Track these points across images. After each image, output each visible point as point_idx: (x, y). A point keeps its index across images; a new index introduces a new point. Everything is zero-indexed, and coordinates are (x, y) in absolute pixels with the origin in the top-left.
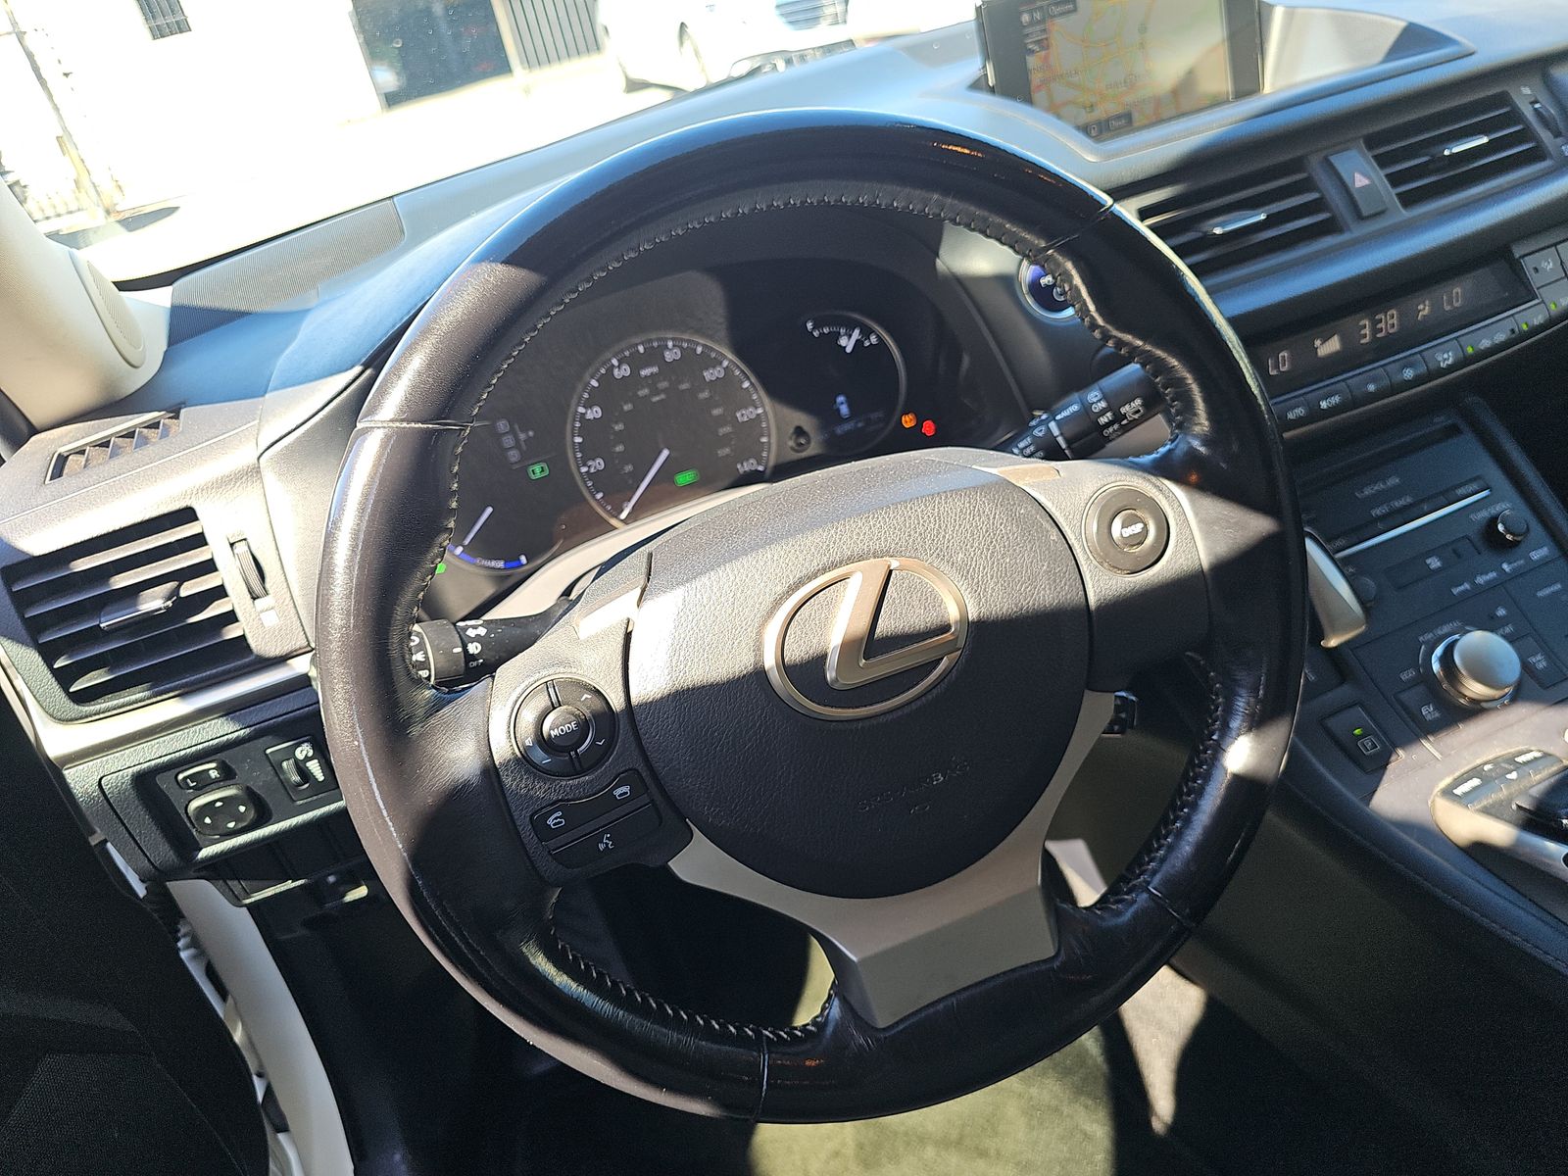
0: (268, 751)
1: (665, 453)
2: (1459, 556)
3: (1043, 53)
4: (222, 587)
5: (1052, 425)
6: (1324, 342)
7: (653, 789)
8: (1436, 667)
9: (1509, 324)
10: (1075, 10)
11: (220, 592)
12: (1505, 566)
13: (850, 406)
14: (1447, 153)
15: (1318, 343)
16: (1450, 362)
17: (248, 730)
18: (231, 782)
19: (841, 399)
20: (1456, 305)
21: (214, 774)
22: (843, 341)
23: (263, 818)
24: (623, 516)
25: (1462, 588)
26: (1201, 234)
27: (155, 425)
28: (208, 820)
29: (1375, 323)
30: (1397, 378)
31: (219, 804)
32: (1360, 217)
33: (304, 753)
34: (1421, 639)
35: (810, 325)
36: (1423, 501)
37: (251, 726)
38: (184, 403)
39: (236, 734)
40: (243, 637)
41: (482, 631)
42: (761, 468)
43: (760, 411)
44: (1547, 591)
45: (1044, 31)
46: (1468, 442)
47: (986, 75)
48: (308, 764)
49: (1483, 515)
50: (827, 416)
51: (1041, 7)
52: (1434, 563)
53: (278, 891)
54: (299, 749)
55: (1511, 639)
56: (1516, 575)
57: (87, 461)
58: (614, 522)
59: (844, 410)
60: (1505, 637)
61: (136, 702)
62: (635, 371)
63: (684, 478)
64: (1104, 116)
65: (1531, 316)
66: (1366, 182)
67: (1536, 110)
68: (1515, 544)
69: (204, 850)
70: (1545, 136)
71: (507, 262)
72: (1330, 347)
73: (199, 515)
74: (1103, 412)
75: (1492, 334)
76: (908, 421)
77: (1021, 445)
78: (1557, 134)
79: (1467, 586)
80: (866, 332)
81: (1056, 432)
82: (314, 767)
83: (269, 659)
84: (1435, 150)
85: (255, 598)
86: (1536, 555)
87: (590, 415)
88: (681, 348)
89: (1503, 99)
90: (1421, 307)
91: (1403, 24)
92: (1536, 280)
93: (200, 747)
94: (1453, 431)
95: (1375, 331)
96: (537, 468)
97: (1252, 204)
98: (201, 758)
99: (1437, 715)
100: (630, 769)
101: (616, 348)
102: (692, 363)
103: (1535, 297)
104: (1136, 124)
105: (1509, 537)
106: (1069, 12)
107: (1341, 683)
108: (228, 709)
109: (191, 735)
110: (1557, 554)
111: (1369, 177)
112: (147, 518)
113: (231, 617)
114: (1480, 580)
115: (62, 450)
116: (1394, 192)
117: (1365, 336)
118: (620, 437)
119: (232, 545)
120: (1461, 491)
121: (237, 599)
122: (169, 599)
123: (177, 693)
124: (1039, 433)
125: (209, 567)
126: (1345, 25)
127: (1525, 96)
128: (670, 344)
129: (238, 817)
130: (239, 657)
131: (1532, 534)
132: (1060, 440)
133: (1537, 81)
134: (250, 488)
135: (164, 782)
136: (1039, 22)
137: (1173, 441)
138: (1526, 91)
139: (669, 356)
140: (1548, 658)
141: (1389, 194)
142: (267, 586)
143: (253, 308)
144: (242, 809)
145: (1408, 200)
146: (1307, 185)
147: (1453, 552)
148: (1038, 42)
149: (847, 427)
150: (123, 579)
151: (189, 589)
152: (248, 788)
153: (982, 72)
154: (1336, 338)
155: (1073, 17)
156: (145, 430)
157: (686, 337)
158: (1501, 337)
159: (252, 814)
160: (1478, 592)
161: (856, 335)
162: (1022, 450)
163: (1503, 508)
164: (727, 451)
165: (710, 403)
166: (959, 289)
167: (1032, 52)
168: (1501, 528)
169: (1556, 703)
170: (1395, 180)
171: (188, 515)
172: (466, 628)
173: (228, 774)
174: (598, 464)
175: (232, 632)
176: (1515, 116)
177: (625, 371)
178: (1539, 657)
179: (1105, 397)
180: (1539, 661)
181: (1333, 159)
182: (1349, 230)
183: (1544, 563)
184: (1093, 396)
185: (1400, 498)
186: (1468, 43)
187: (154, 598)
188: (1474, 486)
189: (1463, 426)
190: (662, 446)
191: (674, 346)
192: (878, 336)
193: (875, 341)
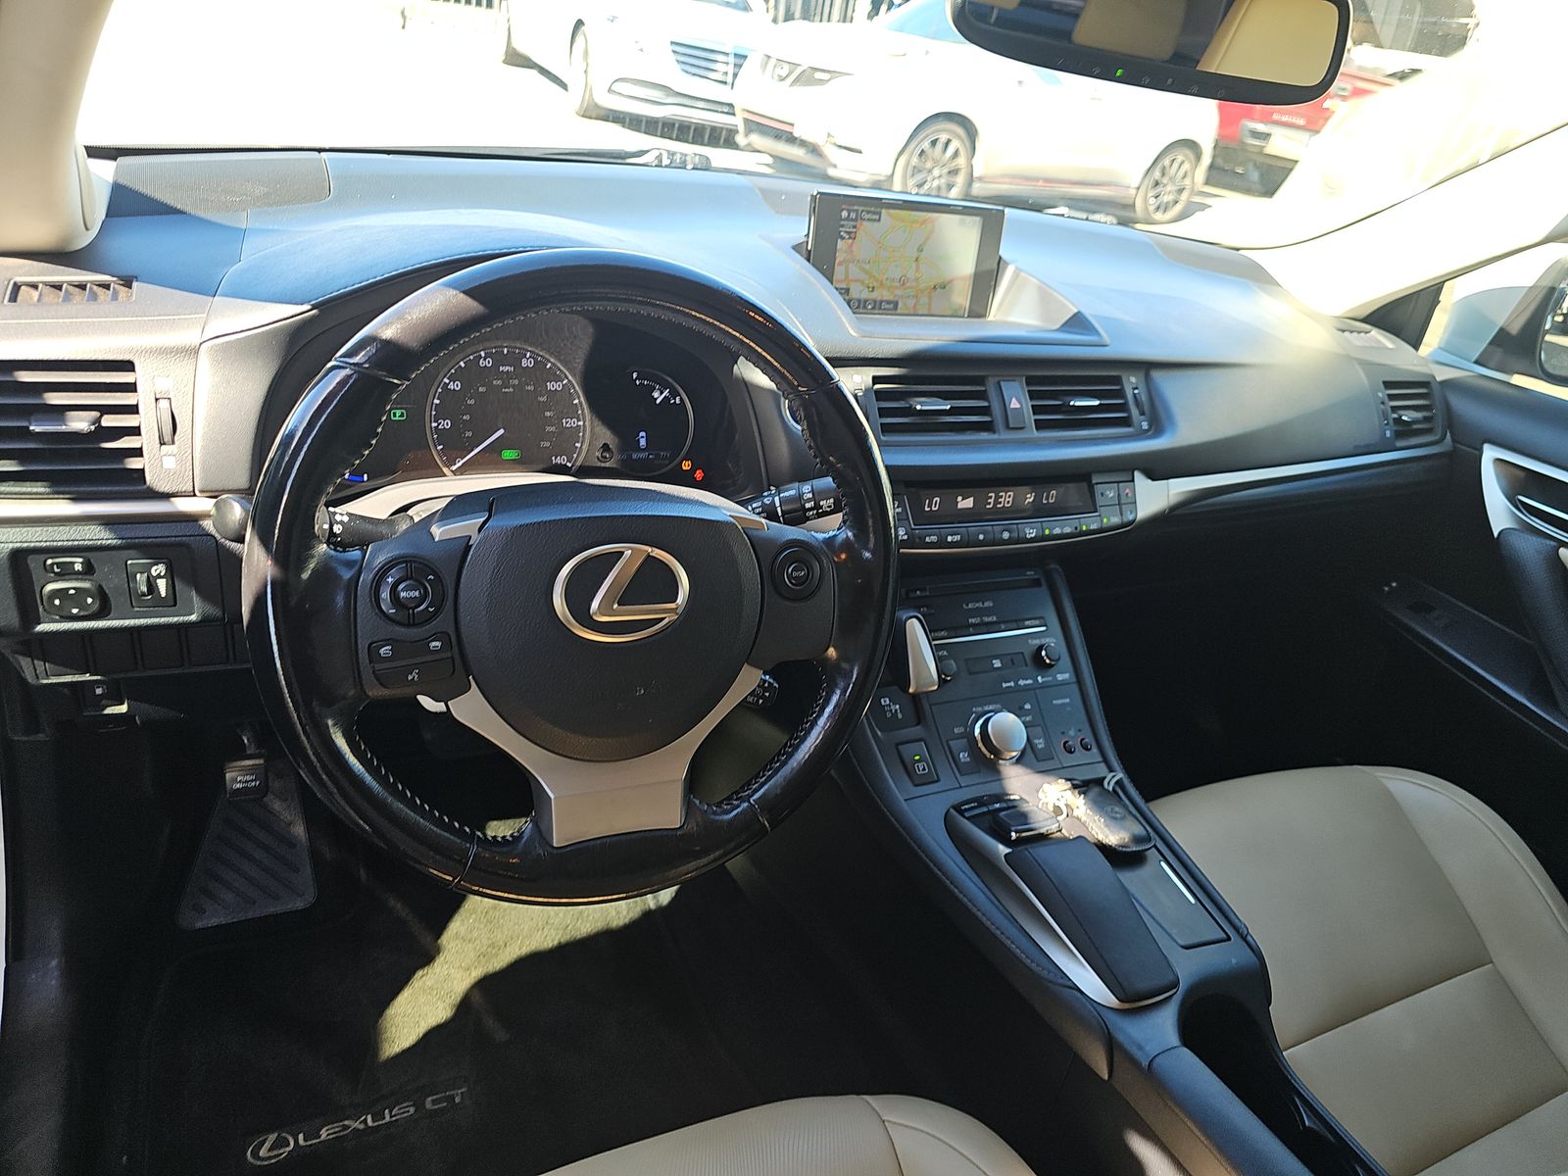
0: (129, 562)
1: (502, 431)
2: (1013, 663)
3: (851, 241)
4: (139, 428)
5: (777, 499)
6: (963, 499)
7: (456, 649)
8: (977, 731)
9: (1076, 523)
10: (879, 220)
11: (135, 431)
12: (1039, 678)
13: (648, 441)
14: (1072, 403)
15: (960, 498)
16: (1033, 535)
17: (120, 542)
18: (91, 577)
19: (643, 434)
20: (1050, 501)
21: (78, 567)
22: (656, 394)
23: (103, 612)
24: (454, 468)
25: (1008, 684)
26: (907, 405)
27: (106, 286)
28: (57, 602)
29: (998, 497)
30: (998, 536)
31: (72, 592)
32: (1008, 427)
33: (158, 572)
34: (974, 709)
35: (635, 375)
36: (1004, 622)
37: (123, 539)
38: (136, 278)
39: (110, 541)
40: (143, 470)
41: (346, 519)
42: (569, 465)
43: (581, 423)
44: (1060, 702)
45: (855, 227)
46: (1043, 592)
47: (807, 242)
48: (158, 581)
49: (1037, 642)
50: (628, 443)
51: (857, 211)
52: (997, 664)
53: (75, 680)
54: (155, 568)
55: (1027, 725)
56: (1044, 686)
57: (40, 295)
58: (445, 470)
59: (643, 442)
60: (1024, 723)
61: (37, 493)
62: (496, 365)
63: (509, 454)
64: (879, 298)
65: (1088, 523)
66: (1018, 406)
67: (1135, 395)
68: (1050, 666)
69: (42, 625)
70: (1135, 411)
71: (465, 292)
72: (966, 503)
73: (136, 369)
74: (809, 500)
75: (1062, 527)
76: (686, 466)
77: (754, 505)
78: (1142, 413)
79: (1012, 684)
80: (674, 393)
81: (778, 504)
82: (162, 584)
83: (158, 493)
84: (1067, 399)
85: (162, 443)
86: (1060, 677)
87: (451, 386)
88: (535, 360)
89: (1117, 380)
90: (1029, 496)
91: (1076, 311)
92: (1100, 501)
93: (76, 543)
94: (1036, 583)
95: (996, 502)
96: (398, 413)
97: (945, 396)
98: (73, 552)
99: (968, 759)
100: (444, 632)
101: (488, 344)
102: (541, 374)
103: (1096, 512)
104: (899, 311)
105: (1048, 661)
106: (875, 220)
107: (918, 724)
108: (108, 521)
109: (71, 532)
110: (1074, 680)
111: (1020, 403)
112: (93, 358)
113: (138, 452)
114: (1022, 682)
115: (19, 279)
116: (1033, 418)
117: (990, 503)
118: (469, 409)
119: (157, 400)
120: (1027, 623)
121: (147, 441)
122: (94, 424)
123: (67, 496)
124: (767, 501)
125: (133, 410)
126: (1045, 295)
127: (1131, 382)
128: (528, 355)
129: (83, 606)
130: (134, 484)
131: (1061, 662)
132: (779, 510)
133: (1142, 375)
134: (185, 362)
135: (33, 562)
136: (852, 220)
137: (838, 529)
138: (1133, 380)
139: (524, 362)
140: (1046, 742)
141: (1030, 418)
142: (176, 438)
143: (187, 209)
144: (90, 600)
145: (1040, 425)
146: (982, 396)
147: (1012, 660)
148: (849, 233)
149: (642, 455)
150: (57, 398)
151: (109, 421)
152: (100, 586)
153: (806, 240)
154: (972, 499)
155: (876, 224)
156: (95, 288)
157: (541, 353)
158: (1068, 530)
159: (96, 606)
160: (1018, 689)
161: (666, 393)
162: (753, 509)
163: (1050, 641)
164: (547, 444)
165: (546, 406)
166: (744, 389)
167: (843, 238)
168: (1043, 653)
169: (1042, 772)
170: (1036, 410)
171: (128, 366)
172: (335, 513)
173: (89, 570)
174: (447, 424)
175: (134, 463)
176: (1120, 394)
177: (489, 362)
178: (1041, 741)
179: (812, 491)
180: (1040, 743)
181: (1002, 383)
182: (999, 434)
183: (1064, 683)
184: (806, 488)
185: (988, 616)
186: (1106, 338)
187: (82, 420)
188: (1037, 622)
189: (1043, 582)
190: (500, 424)
191: (530, 357)
192: (681, 399)
193: (678, 401)
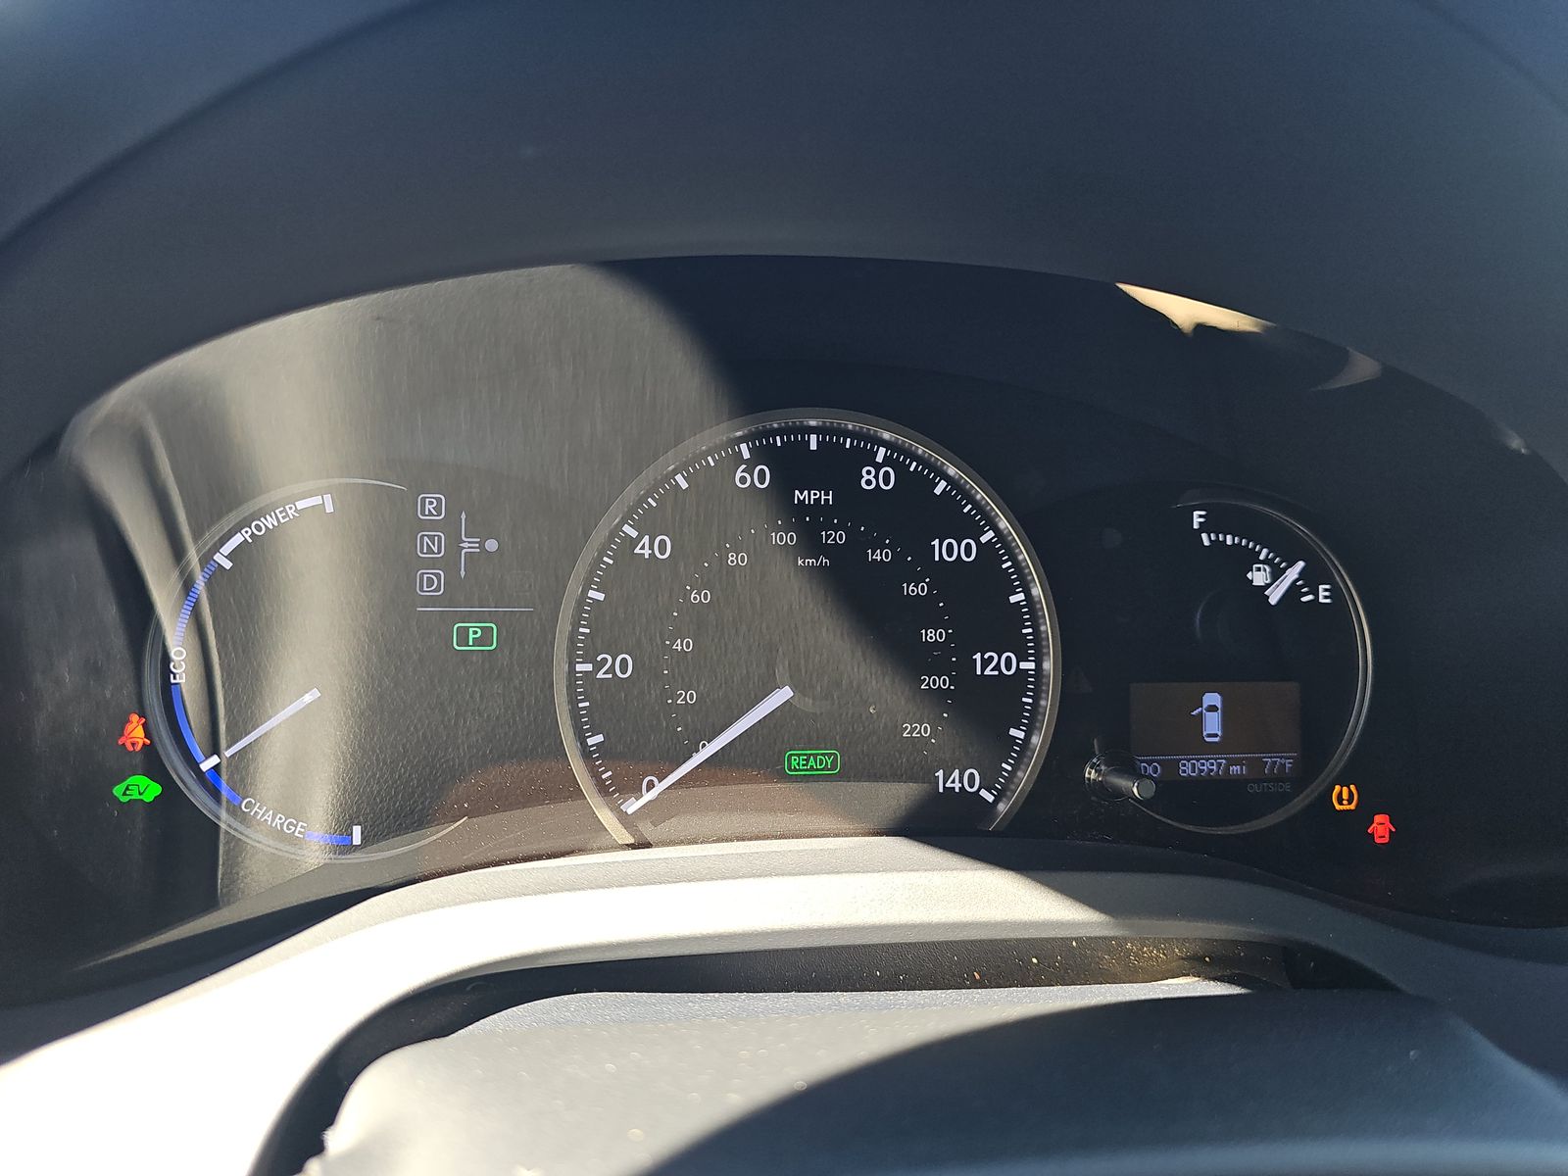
1: (783, 694)
13: (1226, 723)
19: (1212, 698)
22: (1259, 577)
24: (632, 806)
35: (1197, 518)
42: (987, 797)
43: (1029, 665)
59: (1213, 724)
62: (783, 487)
80: (1317, 576)
87: (644, 549)
88: (901, 470)
96: (474, 630)
102: (916, 513)
118: (693, 620)
128: (881, 455)
139: (868, 478)
149: (1209, 766)
157: (920, 450)
161: (1293, 574)
164: (925, 730)
165: (925, 612)
174: (618, 666)
177: (760, 475)
191: (887, 461)
192: (1334, 592)
193: (1323, 596)
